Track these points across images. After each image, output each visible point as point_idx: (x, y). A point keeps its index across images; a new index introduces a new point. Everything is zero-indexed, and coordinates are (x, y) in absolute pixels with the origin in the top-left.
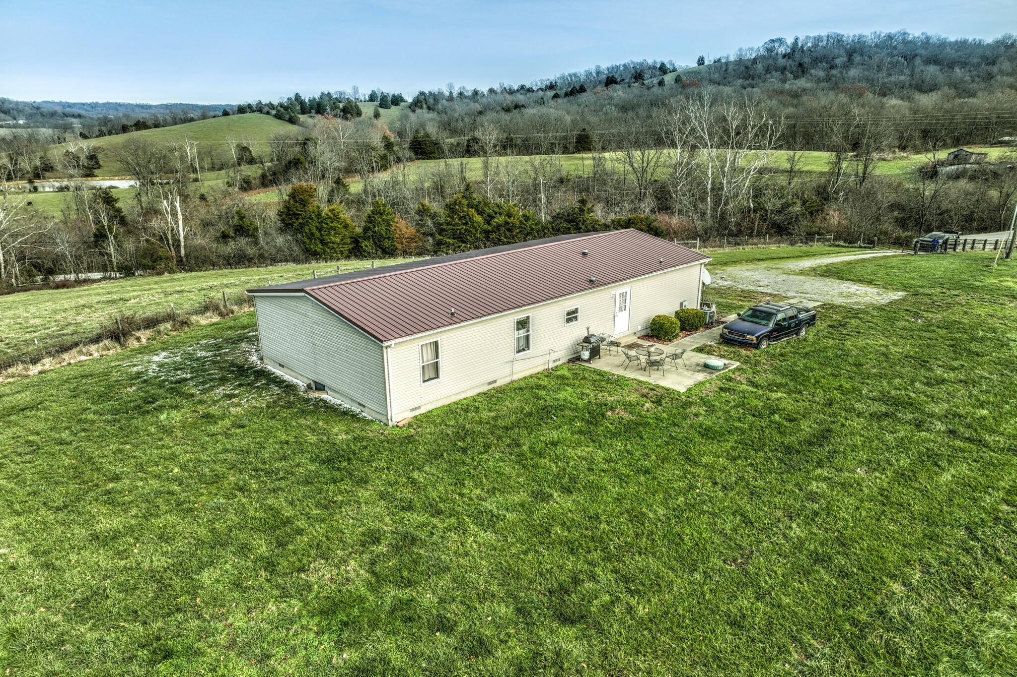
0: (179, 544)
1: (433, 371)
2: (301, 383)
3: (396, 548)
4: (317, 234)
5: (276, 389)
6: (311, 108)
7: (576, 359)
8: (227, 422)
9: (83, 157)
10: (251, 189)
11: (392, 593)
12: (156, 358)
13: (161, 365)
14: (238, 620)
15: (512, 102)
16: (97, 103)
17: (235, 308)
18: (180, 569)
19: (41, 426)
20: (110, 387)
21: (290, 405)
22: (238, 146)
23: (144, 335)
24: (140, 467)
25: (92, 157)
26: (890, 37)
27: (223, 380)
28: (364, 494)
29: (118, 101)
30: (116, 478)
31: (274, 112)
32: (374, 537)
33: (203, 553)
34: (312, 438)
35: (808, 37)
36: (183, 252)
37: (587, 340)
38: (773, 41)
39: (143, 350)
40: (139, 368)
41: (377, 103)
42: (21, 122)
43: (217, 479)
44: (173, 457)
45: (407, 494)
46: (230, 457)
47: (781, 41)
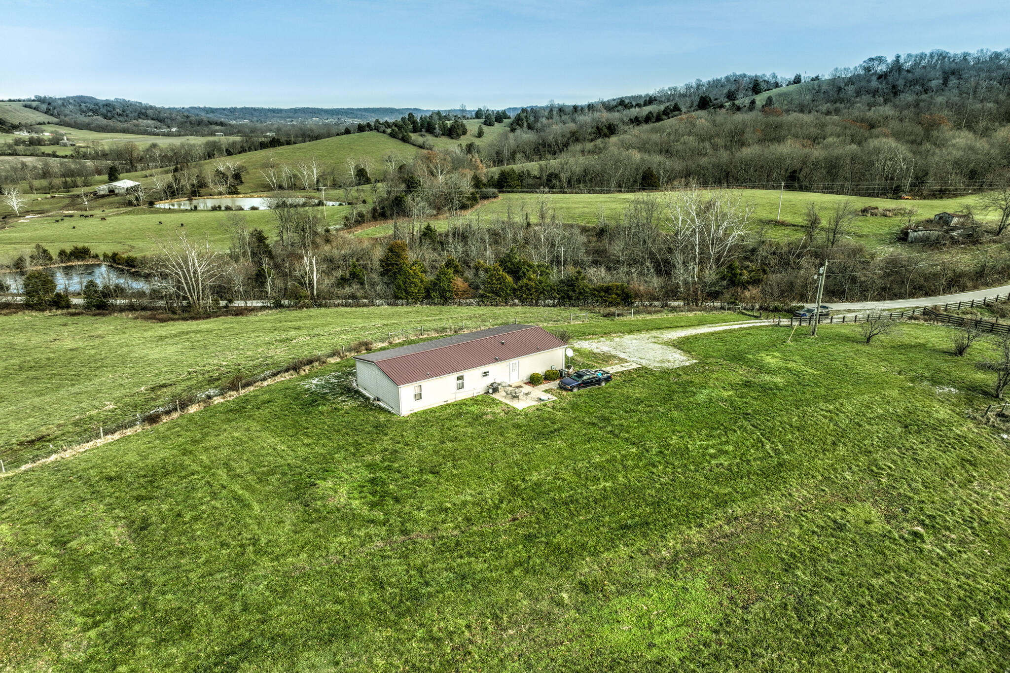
0: (328, 448)
1: (419, 397)
2: (372, 397)
3: (391, 453)
4: (403, 286)
5: (361, 399)
6: (422, 127)
7: (487, 393)
8: (343, 412)
9: (229, 175)
10: (364, 222)
11: (387, 463)
12: (314, 382)
13: (317, 385)
14: (345, 466)
15: (607, 120)
16: (235, 108)
17: (348, 354)
18: (329, 454)
19: (277, 409)
20: (298, 394)
21: (366, 406)
22: (357, 167)
23: (307, 368)
24: (314, 425)
25: (237, 176)
26: (997, 56)
27: (342, 394)
28: (385, 438)
29: (253, 106)
30: (307, 428)
31: (389, 131)
32: (386, 450)
33: (335, 450)
34: (372, 419)
35: (909, 55)
36: (315, 292)
37: (492, 385)
38: (872, 59)
39: (308, 377)
40: (306, 387)
41: (482, 121)
42: (174, 130)
43: (339, 431)
44: (325, 423)
45: (399, 439)
46: (344, 424)
47: (880, 59)
